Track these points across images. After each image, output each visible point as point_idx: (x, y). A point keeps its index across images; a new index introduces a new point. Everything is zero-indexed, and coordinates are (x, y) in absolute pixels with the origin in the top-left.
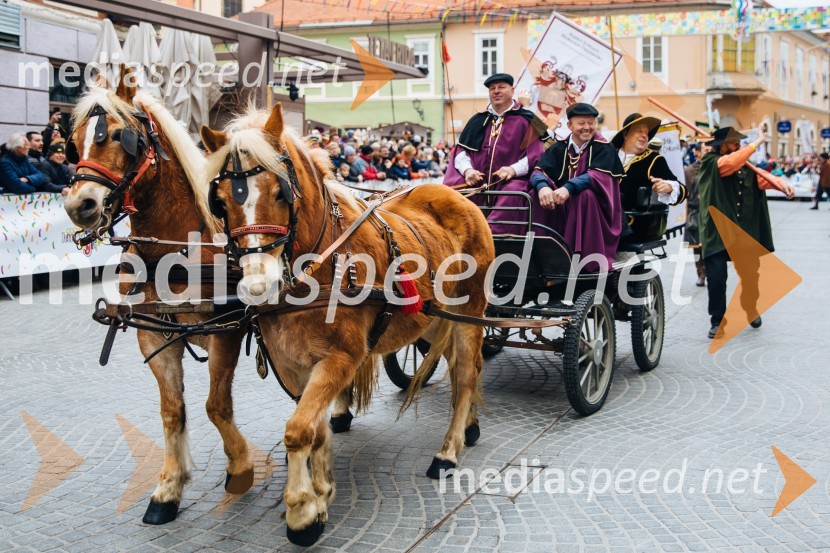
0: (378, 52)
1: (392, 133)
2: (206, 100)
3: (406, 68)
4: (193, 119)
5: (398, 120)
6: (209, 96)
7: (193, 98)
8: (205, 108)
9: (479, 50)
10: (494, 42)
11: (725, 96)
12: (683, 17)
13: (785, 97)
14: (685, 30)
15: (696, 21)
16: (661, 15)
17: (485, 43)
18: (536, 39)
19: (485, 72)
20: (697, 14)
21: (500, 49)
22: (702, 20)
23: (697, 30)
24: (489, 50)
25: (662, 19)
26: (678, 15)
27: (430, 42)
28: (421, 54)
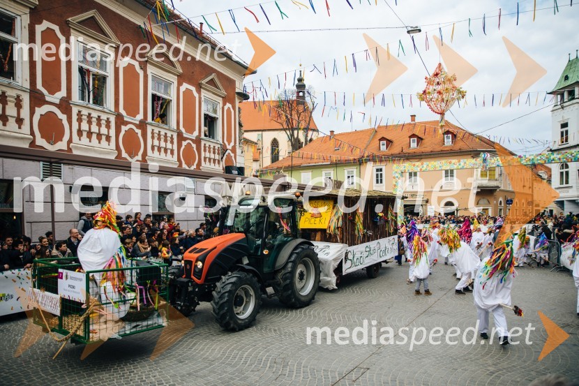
9: (375, 173)
10: (381, 170)
11: (481, 190)
12: (459, 161)
13: (511, 189)
14: (460, 167)
15: (465, 163)
16: (449, 161)
17: (377, 170)
18: (396, 172)
19: (377, 182)
20: (466, 160)
21: (383, 172)
22: (467, 163)
23: (465, 167)
24: (379, 173)
25: (450, 163)
26: (457, 161)
27: (355, 170)
28: (351, 175)
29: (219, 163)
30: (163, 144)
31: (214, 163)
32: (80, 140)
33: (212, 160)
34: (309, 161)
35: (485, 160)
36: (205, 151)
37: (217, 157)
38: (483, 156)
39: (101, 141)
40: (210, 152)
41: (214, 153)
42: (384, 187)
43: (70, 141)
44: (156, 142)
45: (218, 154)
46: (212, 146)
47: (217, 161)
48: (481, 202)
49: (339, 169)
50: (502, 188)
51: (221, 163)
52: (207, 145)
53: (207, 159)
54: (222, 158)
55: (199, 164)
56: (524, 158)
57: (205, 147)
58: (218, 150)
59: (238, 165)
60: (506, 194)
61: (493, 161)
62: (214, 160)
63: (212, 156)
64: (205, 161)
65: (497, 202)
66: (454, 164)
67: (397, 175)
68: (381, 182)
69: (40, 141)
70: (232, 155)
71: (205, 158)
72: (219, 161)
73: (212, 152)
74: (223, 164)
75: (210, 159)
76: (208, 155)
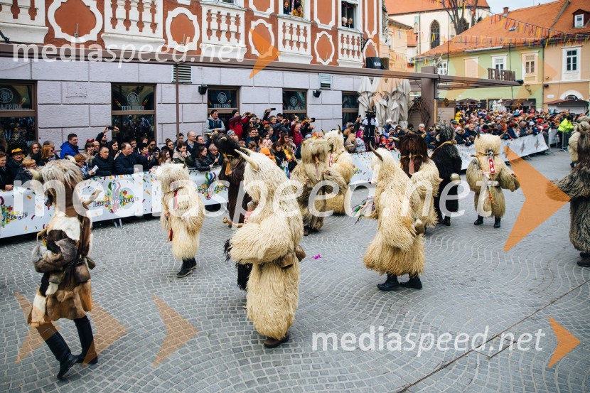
0: (494, 76)
1: (511, 104)
2: (407, 106)
3: (510, 82)
4: (400, 115)
5: (515, 98)
6: (408, 104)
7: (401, 106)
8: (406, 110)
9: (566, 57)
10: (574, 53)
17: (569, 53)
19: (569, 69)
21: (578, 56)
24: (572, 57)
27: (536, 54)
28: (530, 61)
29: (358, 54)
30: (295, 38)
31: (353, 54)
32: (209, 39)
33: (351, 52)
34: (475, 45)
36: (342, 42)
37: (356, 48)
39: (231, 39)
40: (348, 43)
41: (353, 43)
42: (579, 75)
43: (200, 41)
44: (288, 36)
45: (358, 44)
46: (350, 37)
47: (356, 53)
49: (514, 55)
51: (361, 54)
52: (345, 36)
53: (345, 51)
54: (362, 49)
55: (336, 57)
57: (342, 38)
58: (358, 40)
59: (382, 56)
62: (353, 52)
63: (351, 47)
64: (342, 53)
68: (575, 68)
69: (172, 44)
70: (375, 45)
71: (343, 50)
72: (358, 52)
73: (350, 43)
74: (363, 56)
75: (348, 51)
76: (345, 46)
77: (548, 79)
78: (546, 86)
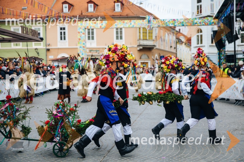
0: (25, 32)
9: (59, 31)
10: (64, 29)
11: (143, 48)
12: (130, 22)
13: (162, 48)
14: (131, 26)
15: (135, 23)
16: (123, 21)
17: (61, 29)
18: (80, 28)
19: (61, 39)
20: (135, 21)
21: (66, 31)
22: (137, 23)
23: (135, 26)
24: (63, 31)
25: (124, 22)
26: (129, 21)
27: (41, 28)
35: (149, 21)
38: (148, 18)
42: (67, 43)
48: (143, 57)
50: (157, 47)
56: (176, 21)
60: (160, 52)
61: (155, 22)
65: (154, 57)
66: (127, 23)
67: (81, 30)
68: (65, 39)
77: (49, 45)
78: (48, 50)
